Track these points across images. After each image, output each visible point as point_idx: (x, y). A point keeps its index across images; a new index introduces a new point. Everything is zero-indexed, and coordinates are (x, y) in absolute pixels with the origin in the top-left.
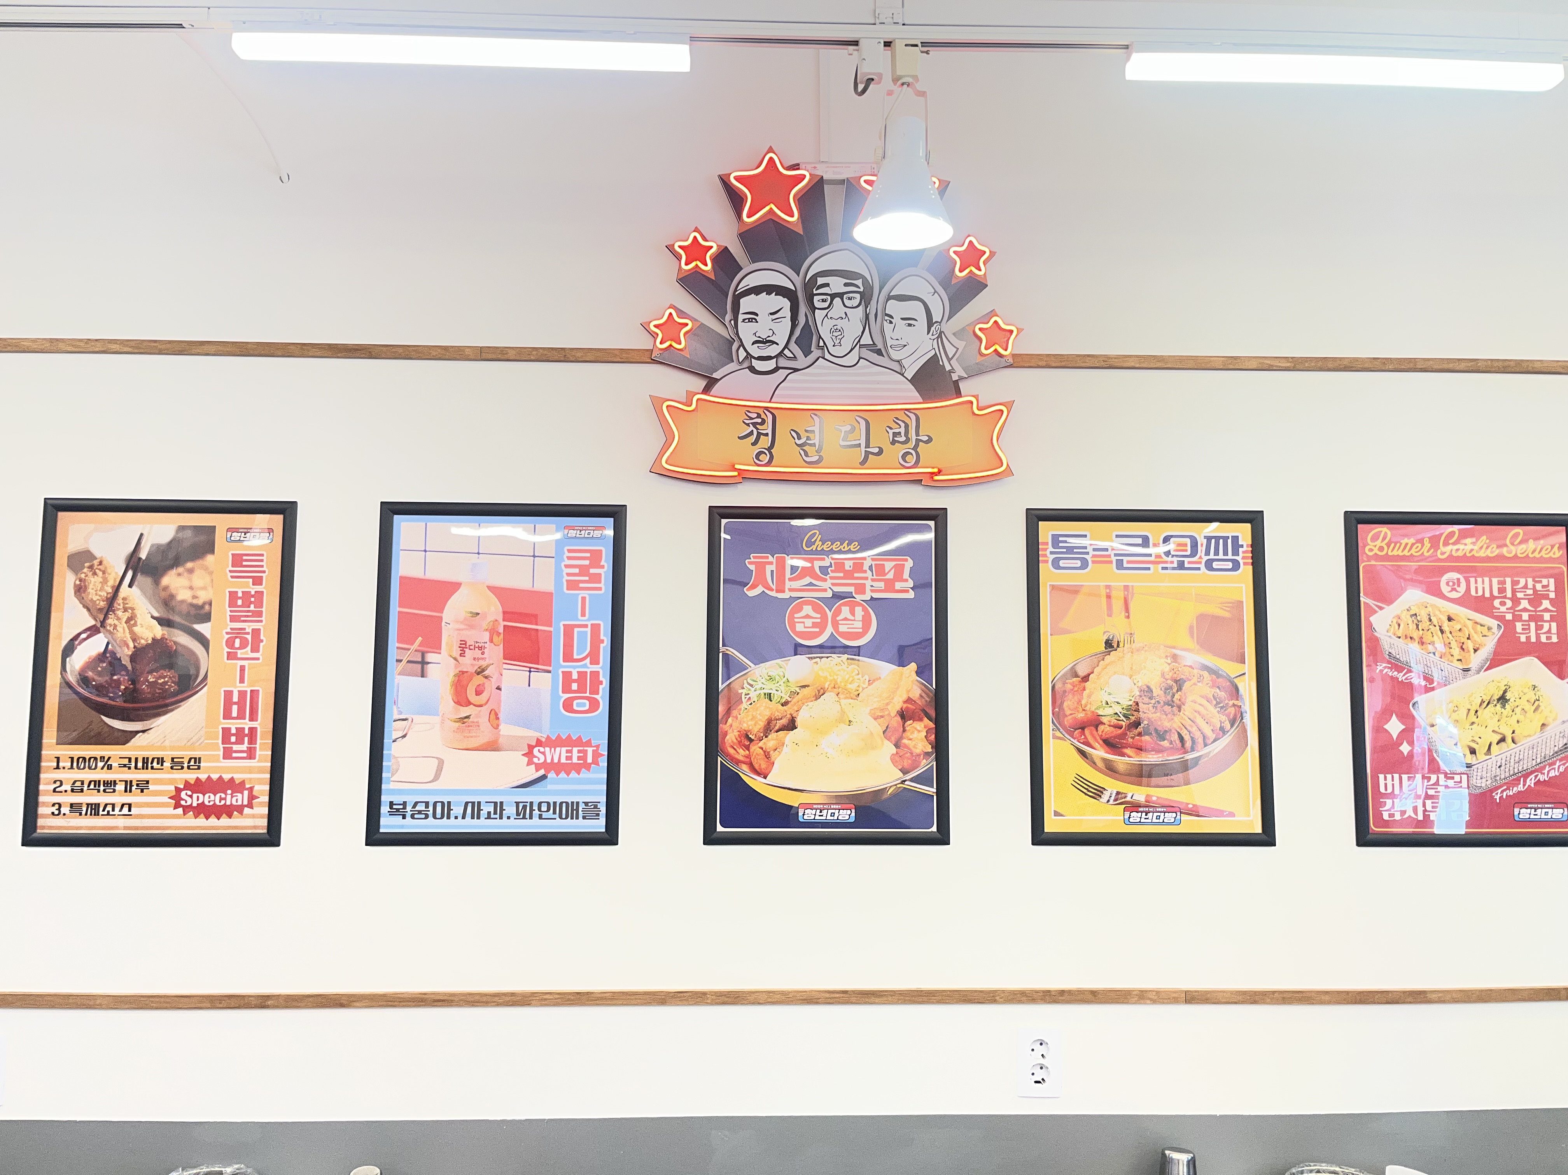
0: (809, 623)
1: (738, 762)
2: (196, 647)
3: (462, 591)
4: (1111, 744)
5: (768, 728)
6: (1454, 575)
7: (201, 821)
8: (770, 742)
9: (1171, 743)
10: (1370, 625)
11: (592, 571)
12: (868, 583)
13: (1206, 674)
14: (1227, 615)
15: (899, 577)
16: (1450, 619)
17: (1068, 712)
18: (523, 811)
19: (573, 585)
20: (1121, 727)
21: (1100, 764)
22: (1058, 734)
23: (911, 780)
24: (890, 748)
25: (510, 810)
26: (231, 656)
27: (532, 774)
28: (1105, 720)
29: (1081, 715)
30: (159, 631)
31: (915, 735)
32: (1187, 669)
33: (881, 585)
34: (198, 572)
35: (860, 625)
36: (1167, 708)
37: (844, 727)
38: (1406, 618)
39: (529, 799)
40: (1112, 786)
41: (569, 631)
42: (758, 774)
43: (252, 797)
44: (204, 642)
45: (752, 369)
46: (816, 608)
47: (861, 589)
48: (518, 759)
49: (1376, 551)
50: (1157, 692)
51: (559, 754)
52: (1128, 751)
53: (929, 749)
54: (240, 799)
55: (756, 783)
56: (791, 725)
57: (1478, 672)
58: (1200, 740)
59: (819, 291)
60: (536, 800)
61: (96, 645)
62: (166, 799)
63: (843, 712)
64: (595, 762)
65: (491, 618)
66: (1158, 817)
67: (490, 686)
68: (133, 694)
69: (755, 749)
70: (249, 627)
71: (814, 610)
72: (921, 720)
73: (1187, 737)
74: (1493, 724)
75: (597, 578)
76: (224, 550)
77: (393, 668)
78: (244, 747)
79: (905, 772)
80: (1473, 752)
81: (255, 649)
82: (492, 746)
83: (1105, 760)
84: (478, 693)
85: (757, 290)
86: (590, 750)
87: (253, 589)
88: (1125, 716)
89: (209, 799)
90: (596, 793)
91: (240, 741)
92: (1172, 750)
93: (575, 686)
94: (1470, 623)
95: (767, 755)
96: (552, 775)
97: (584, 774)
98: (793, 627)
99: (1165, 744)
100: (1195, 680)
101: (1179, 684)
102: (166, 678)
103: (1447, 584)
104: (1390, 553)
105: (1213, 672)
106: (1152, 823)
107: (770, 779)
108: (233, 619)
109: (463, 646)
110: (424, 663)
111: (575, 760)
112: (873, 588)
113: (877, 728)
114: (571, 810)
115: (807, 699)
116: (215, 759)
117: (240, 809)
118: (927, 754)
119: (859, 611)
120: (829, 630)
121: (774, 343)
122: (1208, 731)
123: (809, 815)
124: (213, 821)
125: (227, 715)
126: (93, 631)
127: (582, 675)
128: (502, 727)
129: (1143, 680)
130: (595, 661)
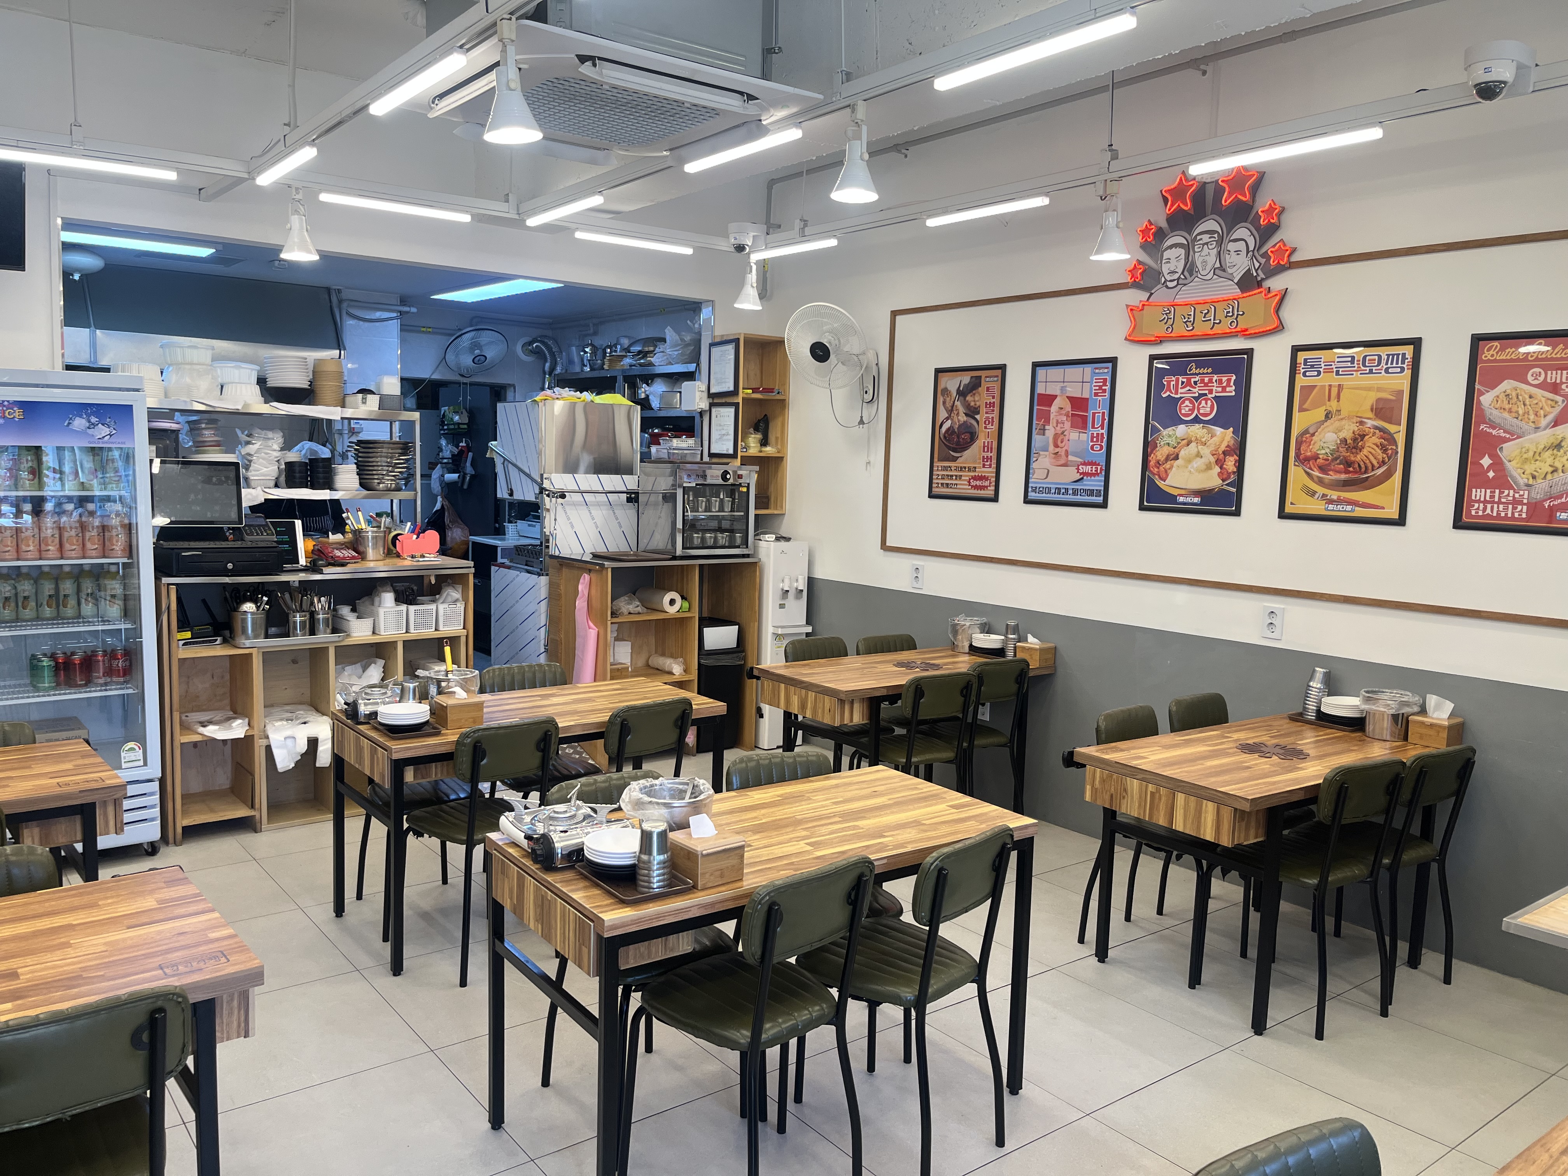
0: (1187, 409)
1: (1154, 474)
2: (975, 423)
3: (1058, 399)
4: (1323, 469)
5: (1167, 459)
6: (1537, 370)
7: (976, 491)
8: (1167, 466)
9: (1354, 468)
10: (1479, 402)
11: (1104, 388)
12: (1214, 388)
13: (1377, 431)
14: (1394, 398)
15: (1228, 385)
16: (1531, 397)
17: (1302, 452)
18: (1075, 492)
19: (1096, 394)
20: (1328, 460)
21: (1316, 479)
22: (1297, 464)
23: (1226, 485)
24: (1217, 469)
25: (1070, 492)
26: (986, 428)
27: (1078, 477)
28: (1321, 456)
29: (1309, 454)
30: (965, 418)
31: (1230, 463)
32: (1367, 429)
33: (1220, 389)
34: (977, 395)
35: (1209, 409)
36: (1354, 450)
37: (1198, 459)
38: (1502, 396)
39: (1076, 487)
40: (1321, 490)
41: (1094, 414)
42: (1162, 480)
43: (990, 483)
44: (978, 422)
45: (1167, 287)
46: (1191, 402)
47: (1211, 392)
48: (1073, 470)
49: (1489, 357)
50: (1349, 441)
51: (1088, 469)
52: (1331, 473)
53: (1235, 470)
54: (987, 483)
55: (1160, 484)
56: (1177, 458)
57: (1545, 429)
58: (1370, 468)
59: (1199, 243)
60: (1080, 488)
61: (948, 424)
62: (966, 483)
63: (1198, 452)
64: (1101, 472)
65: (1067, 410)
66: (1343, 508)
67: (1066, 439)
68: (958, 443)
69: (1161, 468)
70: (990, 416)
71: (1190, 403)
72: (1233, 456)
73: (1363, 466)
74: (1550, 461)
75: (1104, 391)
76: (984, 385)
77: (1034, 432)
78: (988, 463)
79: (1223, 480)
80: (1534, 477)
81: (992, 425)
82: (1065, 465)
83: (1318, 477)
84: (1062, 442)
85: (1171, 247)
86: (1099, 467)
87: (992, 401)
88: (1331, 454)
89: (978, 483)
90: (1100, 486)
91: (987, 461)
92: (1355, 472)
93: (1095, 439)
94: (1543, 399)
95: (1166, 471)
96: (1085, 478)
97: (1097, 478)
98: (1180, 412)
99: (1351, 469)
100: (1371, 435)
101: (1363, 436)
102: (966, 436)
103: (1532, 375)
104: (1498, 358)
105: (1381, 430)
106: (1339, 511)
107: (1167, 482)
108: (987, 413)
109: (1057, 422)
110: (1044, 430)
111: (1094, 472)
112: (1217, 391)
113: (1213, 459)
114: (1091, 493)
115: (1184, 446)
116: (980, 468)
117: (987, 487)
118: (1234, 473)
119: (1209, 402)
120: (1196, 412)
121: (1176, 272)
122: (1375, 462)
123: (1181, 499)
124: (979, 492)
125: (984, 451)
126: (947, 419)
127: (1098, 434)
128: (1069, 456)
129: (1342, 435)
130: (1102, 429)
